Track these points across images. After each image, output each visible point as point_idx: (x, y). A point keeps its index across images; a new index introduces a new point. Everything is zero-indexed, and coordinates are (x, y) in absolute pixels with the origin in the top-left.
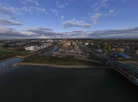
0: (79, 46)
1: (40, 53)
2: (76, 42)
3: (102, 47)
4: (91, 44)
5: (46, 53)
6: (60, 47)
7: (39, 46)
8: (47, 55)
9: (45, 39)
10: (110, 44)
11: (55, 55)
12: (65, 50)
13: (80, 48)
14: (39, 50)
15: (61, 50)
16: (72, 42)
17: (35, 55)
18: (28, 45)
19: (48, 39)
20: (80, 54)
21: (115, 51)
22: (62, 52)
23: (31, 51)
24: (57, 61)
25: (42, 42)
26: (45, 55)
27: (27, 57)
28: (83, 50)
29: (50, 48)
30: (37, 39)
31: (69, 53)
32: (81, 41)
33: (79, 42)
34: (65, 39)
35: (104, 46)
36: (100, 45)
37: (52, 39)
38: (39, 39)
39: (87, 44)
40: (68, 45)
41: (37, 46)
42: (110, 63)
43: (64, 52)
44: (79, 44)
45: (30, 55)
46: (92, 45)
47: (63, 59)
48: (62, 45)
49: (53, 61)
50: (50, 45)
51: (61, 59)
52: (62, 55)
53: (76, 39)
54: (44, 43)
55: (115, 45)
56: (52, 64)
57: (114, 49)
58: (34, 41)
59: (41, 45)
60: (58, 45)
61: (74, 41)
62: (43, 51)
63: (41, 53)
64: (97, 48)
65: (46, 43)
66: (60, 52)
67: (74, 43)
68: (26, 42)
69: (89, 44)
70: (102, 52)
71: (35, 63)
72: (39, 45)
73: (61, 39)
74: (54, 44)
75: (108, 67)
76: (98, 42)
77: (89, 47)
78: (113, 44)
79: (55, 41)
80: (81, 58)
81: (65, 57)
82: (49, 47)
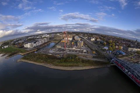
0: (84, 42)
1: (35, 50)
2: (80, 37)
3: (108, 44)
4: (98, 40)
5: (42, 51)
6: (58, 43)
7: (34, 43)
8: (42, 53)
9: (41, 35)
10: (114, 42)
11: (51, 53)
12: (64, 47)
13: (85, 44)
14: (35, 47)
15: (59, 47)
16: (74, 37)
17: (31, 52)
18: (26, 43)
19: (44, 34)
20: (85, 53)
21: (118, 49)
22: (60, 50)
23: (28, 48)
24: (53, 61)
25: (37, 38)
26: (40, 53)
27: (26, 54)
28: (88, 47)
29: (46, 45)
30: (33, 36)
31: (70, 51)
32: (86, 35)
33: (83, 36)
34: (64, 33)
35: (110, 43)
36: (106, 42)
37: (48, 34)
38: (35, 35)
39: (93, 39)
40: (69, 40)
41: (33, 43)
42: (113, 61)
43: (63, 50)
44: (84, 39)
45: (27, 53)
46: (98, 42)
47: (62, 59)
48: (60, 41)
49: (49, 60)
50: (46, 41)
51: (59, 59)
52: (60, 53)
53: (80, 32)
54: (40, 38)
55: (118, 43)
56: (49, 65)
57: (117, 47)
58: (30, 38)
59: (37, 42)
60: (56, 40)
61: (77, 35)
62: (38, 48)
63: (37, 51)
64: (104, 45)
65: (42, 38)
66: (57, 50)
67: (76, 38)
68: (25, 39)
69: (96, 40)
70: (108, 50)
71: (32, 61)
72: (35, 41)
73: (59, 33)
74: (50, 39)
75: (112, 65)
76: (104, 39)
77: (95, 44)
78: (116, 42)
79: (52, 36)
80: (86, 58)
81: (65, 57)
82: (45, 43)
